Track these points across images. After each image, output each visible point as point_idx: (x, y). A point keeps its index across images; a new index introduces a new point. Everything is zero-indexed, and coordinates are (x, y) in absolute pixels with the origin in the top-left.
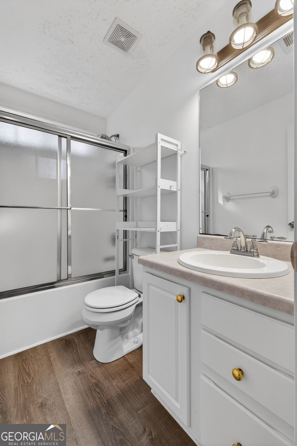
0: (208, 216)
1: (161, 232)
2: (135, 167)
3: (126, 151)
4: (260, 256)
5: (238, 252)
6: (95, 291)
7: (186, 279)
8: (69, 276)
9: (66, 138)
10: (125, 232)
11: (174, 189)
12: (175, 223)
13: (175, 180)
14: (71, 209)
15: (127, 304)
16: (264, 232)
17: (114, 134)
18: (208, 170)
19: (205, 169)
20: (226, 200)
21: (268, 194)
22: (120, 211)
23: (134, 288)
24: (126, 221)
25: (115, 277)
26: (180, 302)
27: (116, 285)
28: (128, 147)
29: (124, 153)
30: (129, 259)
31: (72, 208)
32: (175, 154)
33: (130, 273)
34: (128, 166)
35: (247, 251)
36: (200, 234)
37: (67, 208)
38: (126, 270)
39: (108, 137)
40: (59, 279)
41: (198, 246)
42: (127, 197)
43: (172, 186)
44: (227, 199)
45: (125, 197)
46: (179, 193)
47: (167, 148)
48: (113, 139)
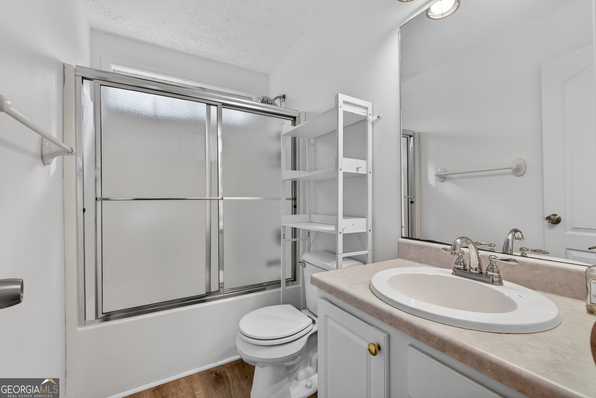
0: (412, 202)
1: (343, 234)
2: (306, 139)
3: (295, 118)
4: (504, 282)
5: (466, 273)
6: (253, 311)
7: (384, 321)
8: (221, 286)
9: (217, 106)
10: (295, 231)
11: (362, 171)
12: (364, 220)
13: (364, 157)
14: (222, 199)
15: (295, 335)
16: (508, 240)
17: (279, 95)
18: (412, 136)
19: (408, 136)
20: (441, 180)
21: (510, 171)
22: (288, 199)
23: (307, 308)
24: (295, 213)
25: (281, 289)
26: (375, 354)
27: (281, 304)
28: (298, 112)
29: (292, 120)
30: (300, 267)
31: (224, 198)
32: (364, 120)
33: (300, 285)
34: (297, 138)
35: (481, 273)
36: (402, 237)
37: (217, 198)
38: (296, 280)
39: (270, 100)
40: (208, 291)
41: (399, 256)
42: (296, 181)
43: (360, 167)
44: (442, 178)
45: (294, 181)
46: (370, 176)
47: (352, 113)
48: (277, 102)
